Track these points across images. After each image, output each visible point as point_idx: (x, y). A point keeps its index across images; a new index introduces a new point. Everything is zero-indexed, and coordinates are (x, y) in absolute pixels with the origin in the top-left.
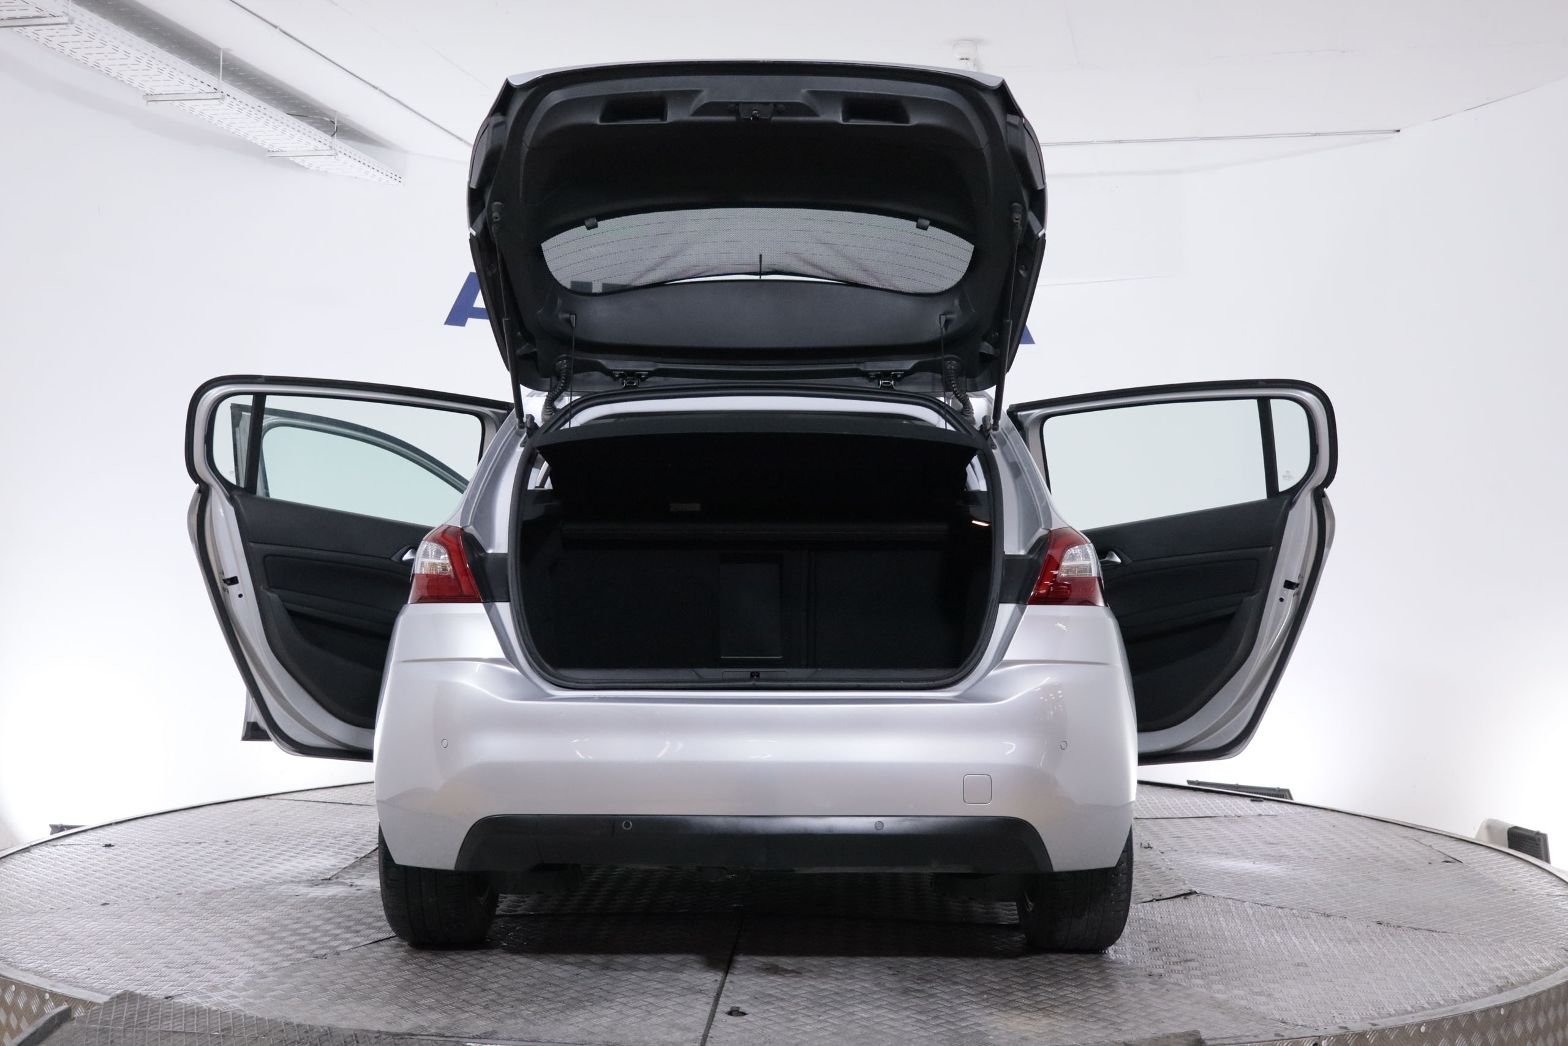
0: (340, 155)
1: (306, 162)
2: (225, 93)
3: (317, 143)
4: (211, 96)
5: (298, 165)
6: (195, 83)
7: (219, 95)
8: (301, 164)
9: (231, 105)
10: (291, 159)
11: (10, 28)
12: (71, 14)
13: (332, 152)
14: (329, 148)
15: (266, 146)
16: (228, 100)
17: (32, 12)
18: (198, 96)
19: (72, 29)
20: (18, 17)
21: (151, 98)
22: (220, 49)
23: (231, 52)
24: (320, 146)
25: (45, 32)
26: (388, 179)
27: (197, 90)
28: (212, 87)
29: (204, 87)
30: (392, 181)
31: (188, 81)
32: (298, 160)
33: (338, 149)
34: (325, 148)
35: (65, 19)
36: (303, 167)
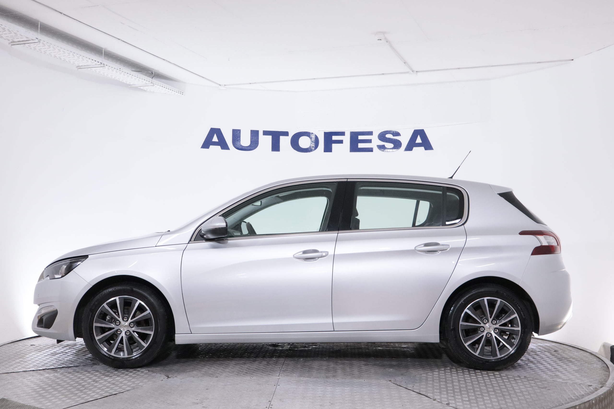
0: (155, 85)
1: (145, 88)
2: (105, 65)
3: (145, 81)
4: (99, 66)
5: (142, 90)
6: (93, 61)
7: (102, 65)
8: (143, 89)
9: (108, 69)
10: (139, 87)
11: (20, 45)
12: (39, 38)
13: (152, 84)
14: (151, 83)
15: (128, 83)
16: (107, 67)
17: (25, 39)
18: (95, 66)
19: (41, 44)
20: (21, 41)
21: (79, 67)
22: (103, 48)
23: (107, 49)
24: (147, 82)
25: (32, 46)
26: (177, 93)
27: (94, 64)
28: (100, 62)
29: (96, 63)
30: (179, 94)
31: (90, 61)
32: (142, 88)
33: (155, 83)
34: (149, 83)
35: (37, 41)
36: (144, 90)
